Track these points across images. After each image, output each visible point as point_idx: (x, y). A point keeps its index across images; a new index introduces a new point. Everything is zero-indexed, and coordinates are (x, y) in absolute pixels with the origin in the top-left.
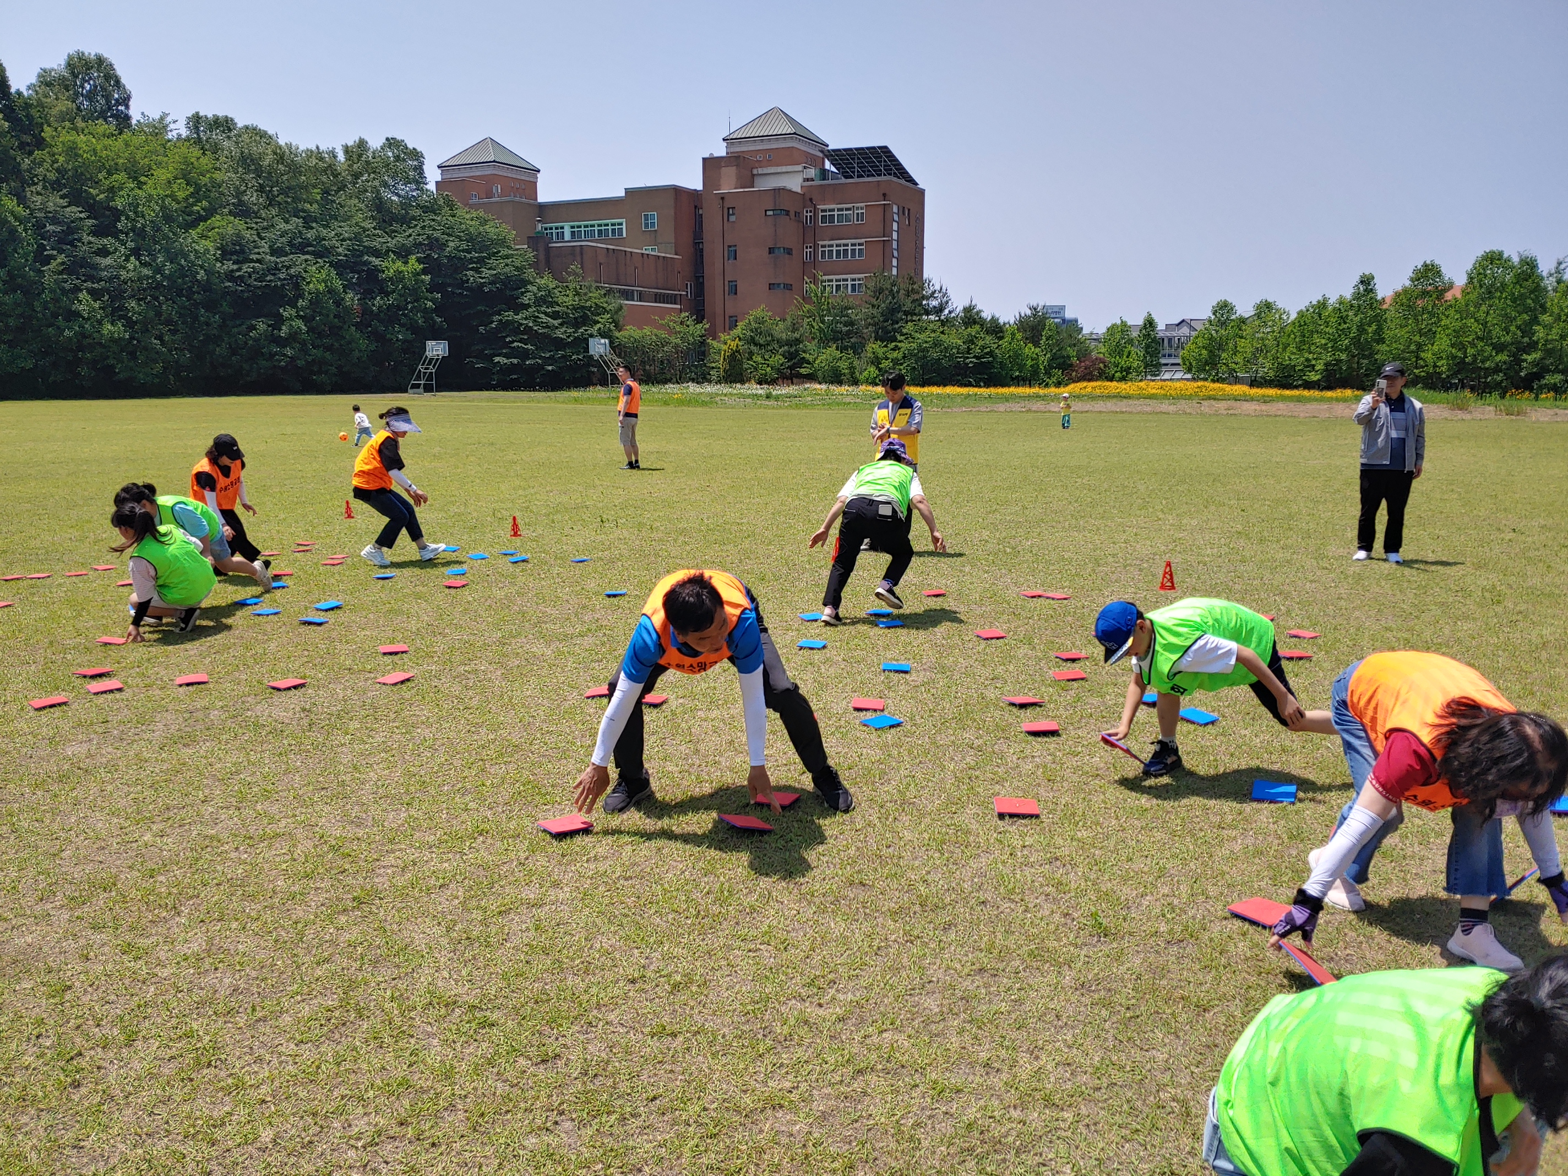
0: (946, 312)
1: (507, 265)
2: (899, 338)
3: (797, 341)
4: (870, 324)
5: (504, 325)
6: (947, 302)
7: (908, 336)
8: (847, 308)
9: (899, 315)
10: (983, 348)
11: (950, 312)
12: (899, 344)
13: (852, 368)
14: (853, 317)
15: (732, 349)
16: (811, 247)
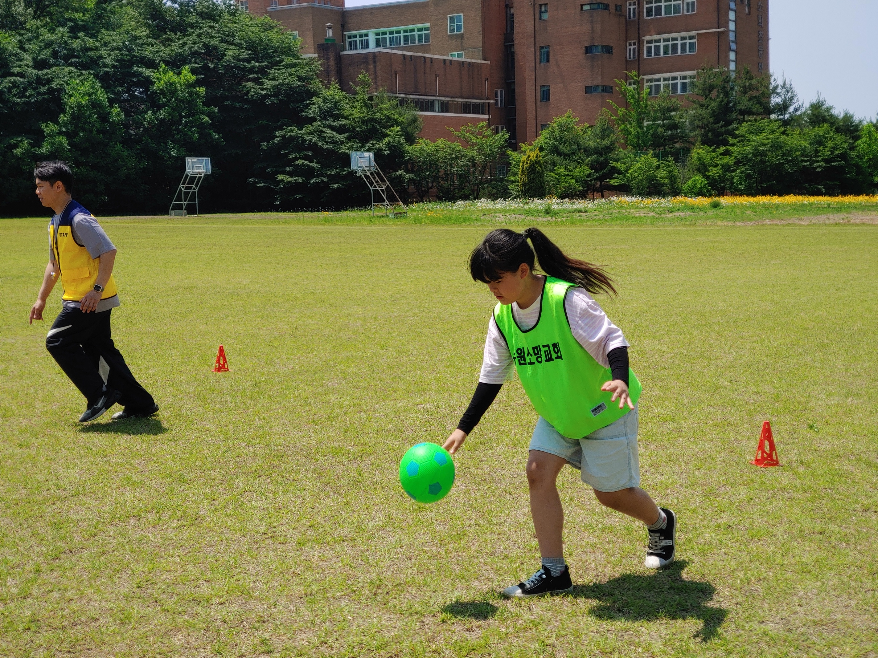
0: (791, 109)
1: (290, 75)
2: (731, 141)
3: (609, 149)
4: (698, 127)
5: (288, 141)
6: (792, 98)
7: (743, 139)
8: (670, 110)
9: (734, 115)
10: (833, 149)
11: (796, 110)
12: (730, 148)
13: (672, 178)
14: (677, 120)
15: (531, 160)
16: (634, 44)
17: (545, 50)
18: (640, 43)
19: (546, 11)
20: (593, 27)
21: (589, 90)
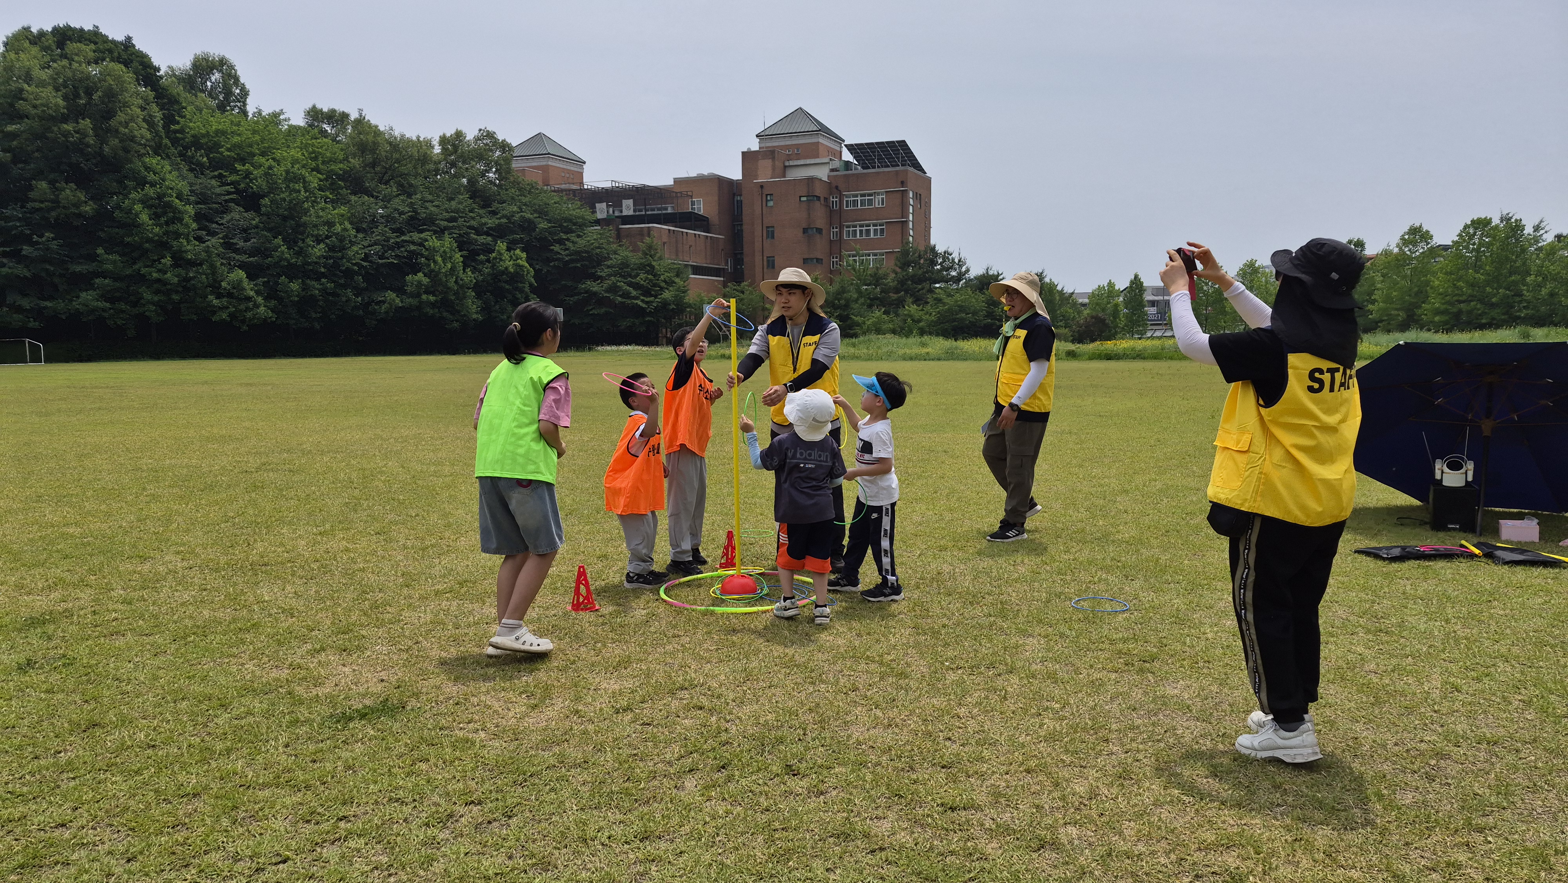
0: (964, 280)
1: (589, 243)
2: (931, 302)
5: (591, 296)
7: (939, 301)
9: (927, 283)
12: (931, 308)
13: (893, 329)
16: (837, 228)
17: (770, 229)
18: (841, 227)
19: (771, 200)
20: (809, 214)
21: (805, 261)
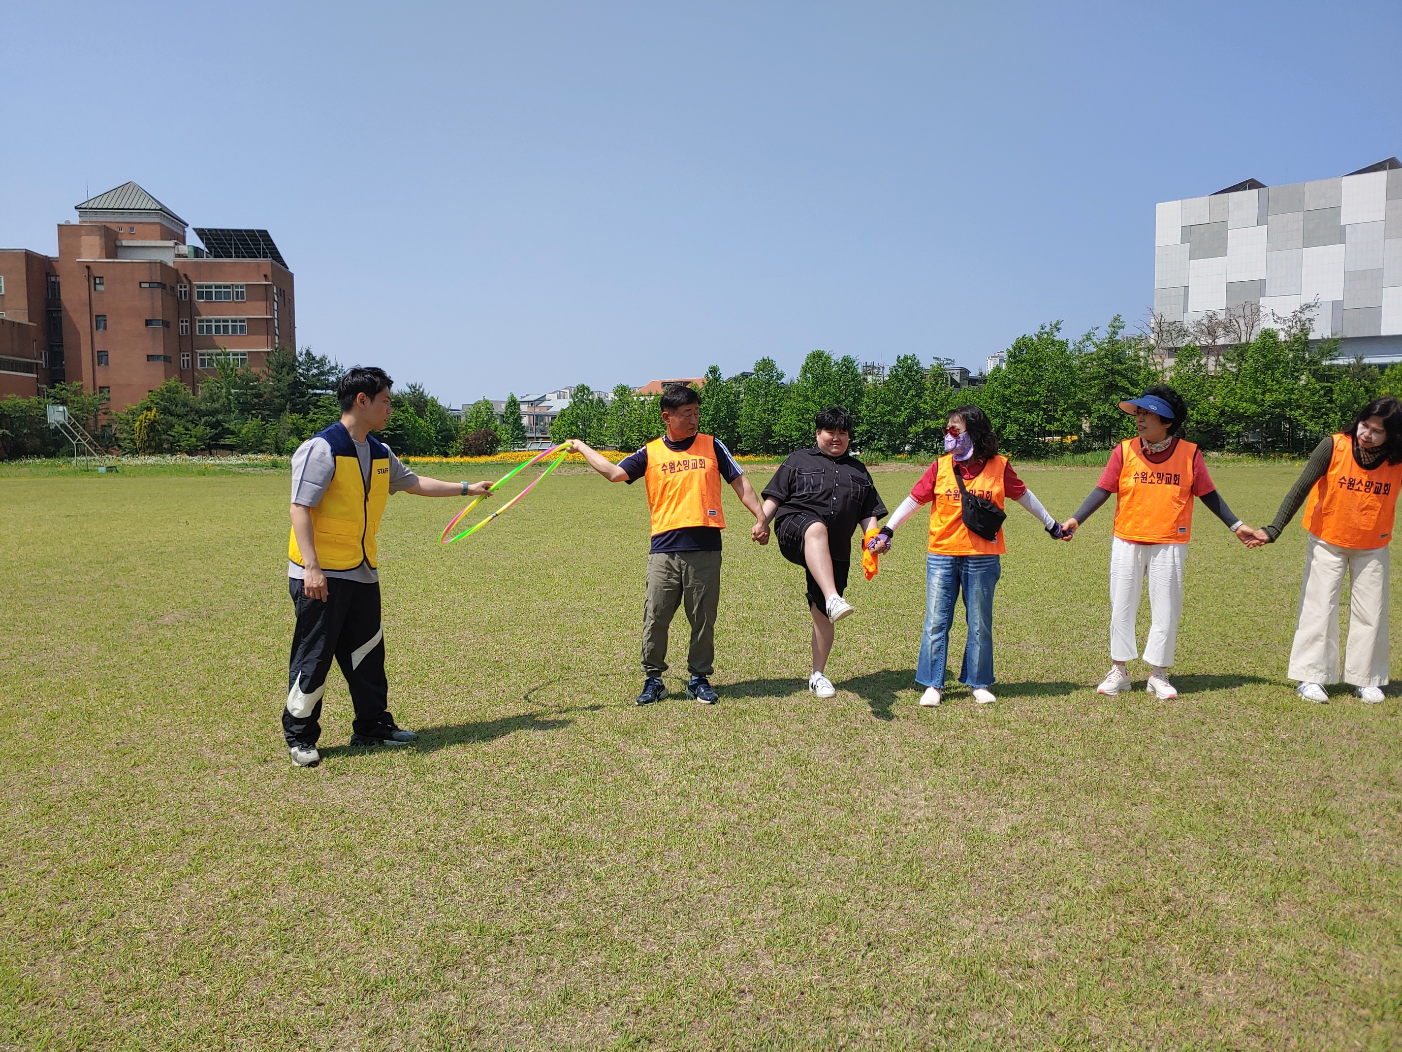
14: (262, 389)
15: (149, 420)
16: (186, 321)
17: (102, 318)
18: (192, 321)
19: (103, 284)
20: (153, 303)
21: (150, 358)
